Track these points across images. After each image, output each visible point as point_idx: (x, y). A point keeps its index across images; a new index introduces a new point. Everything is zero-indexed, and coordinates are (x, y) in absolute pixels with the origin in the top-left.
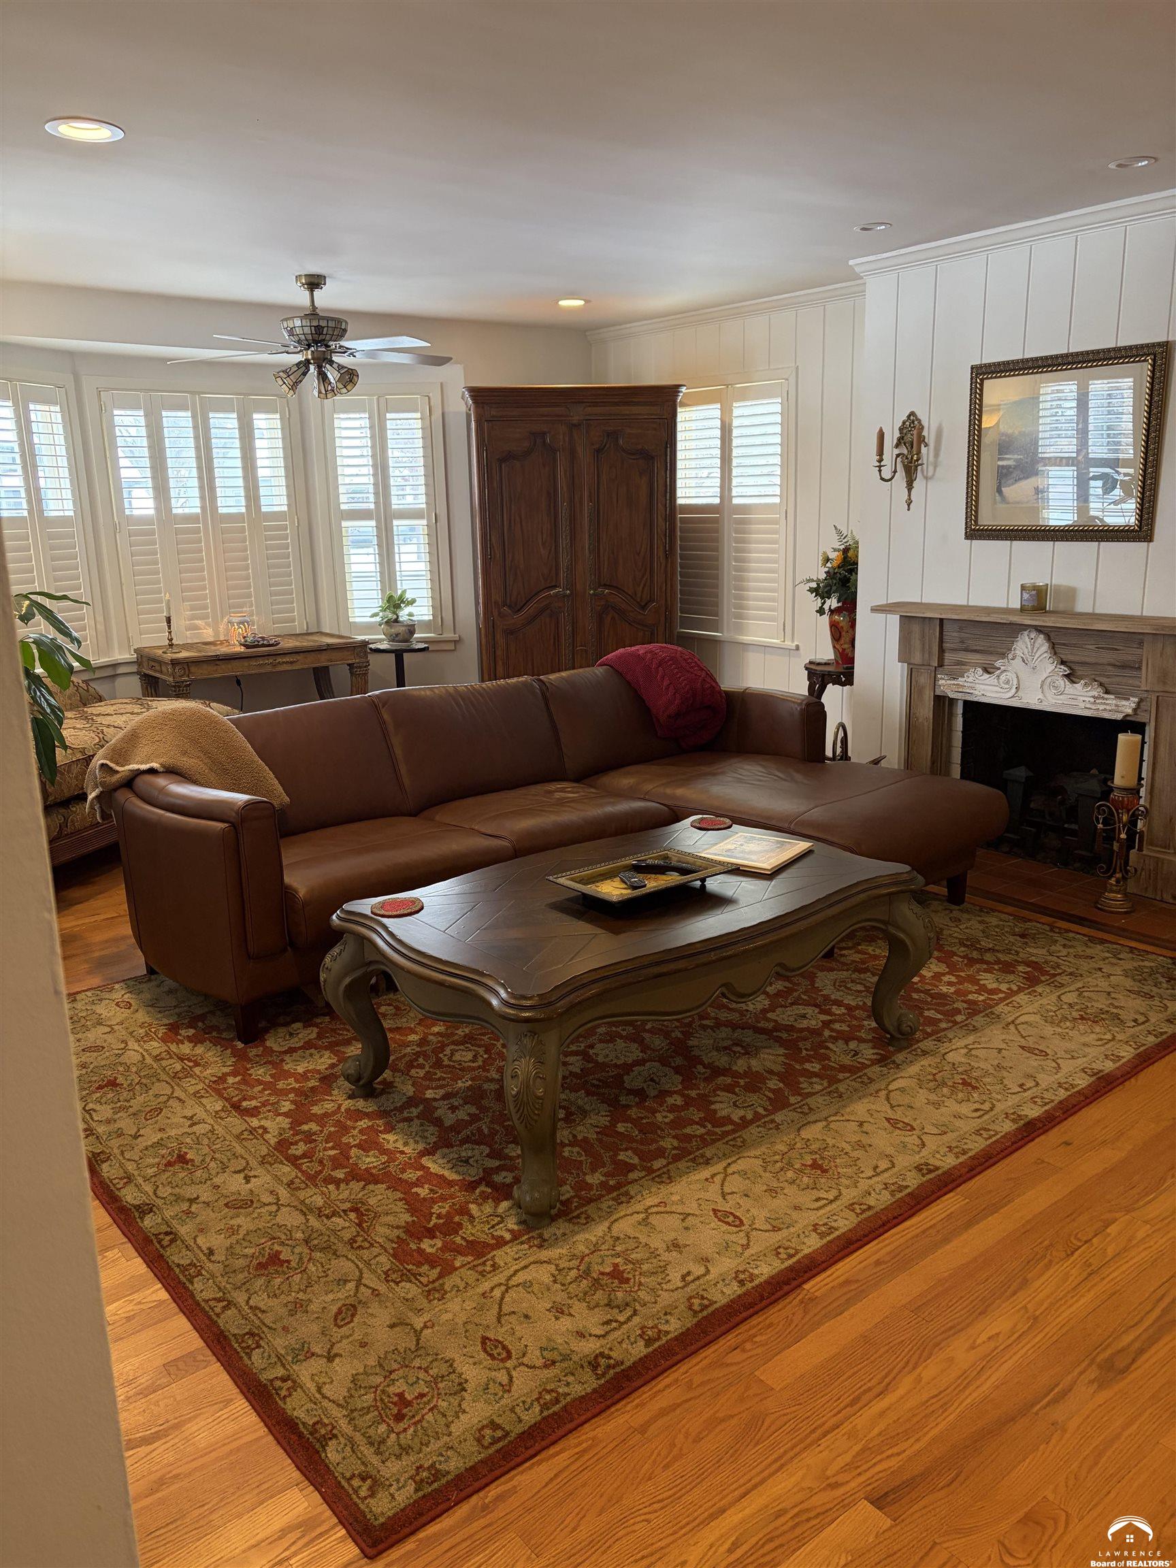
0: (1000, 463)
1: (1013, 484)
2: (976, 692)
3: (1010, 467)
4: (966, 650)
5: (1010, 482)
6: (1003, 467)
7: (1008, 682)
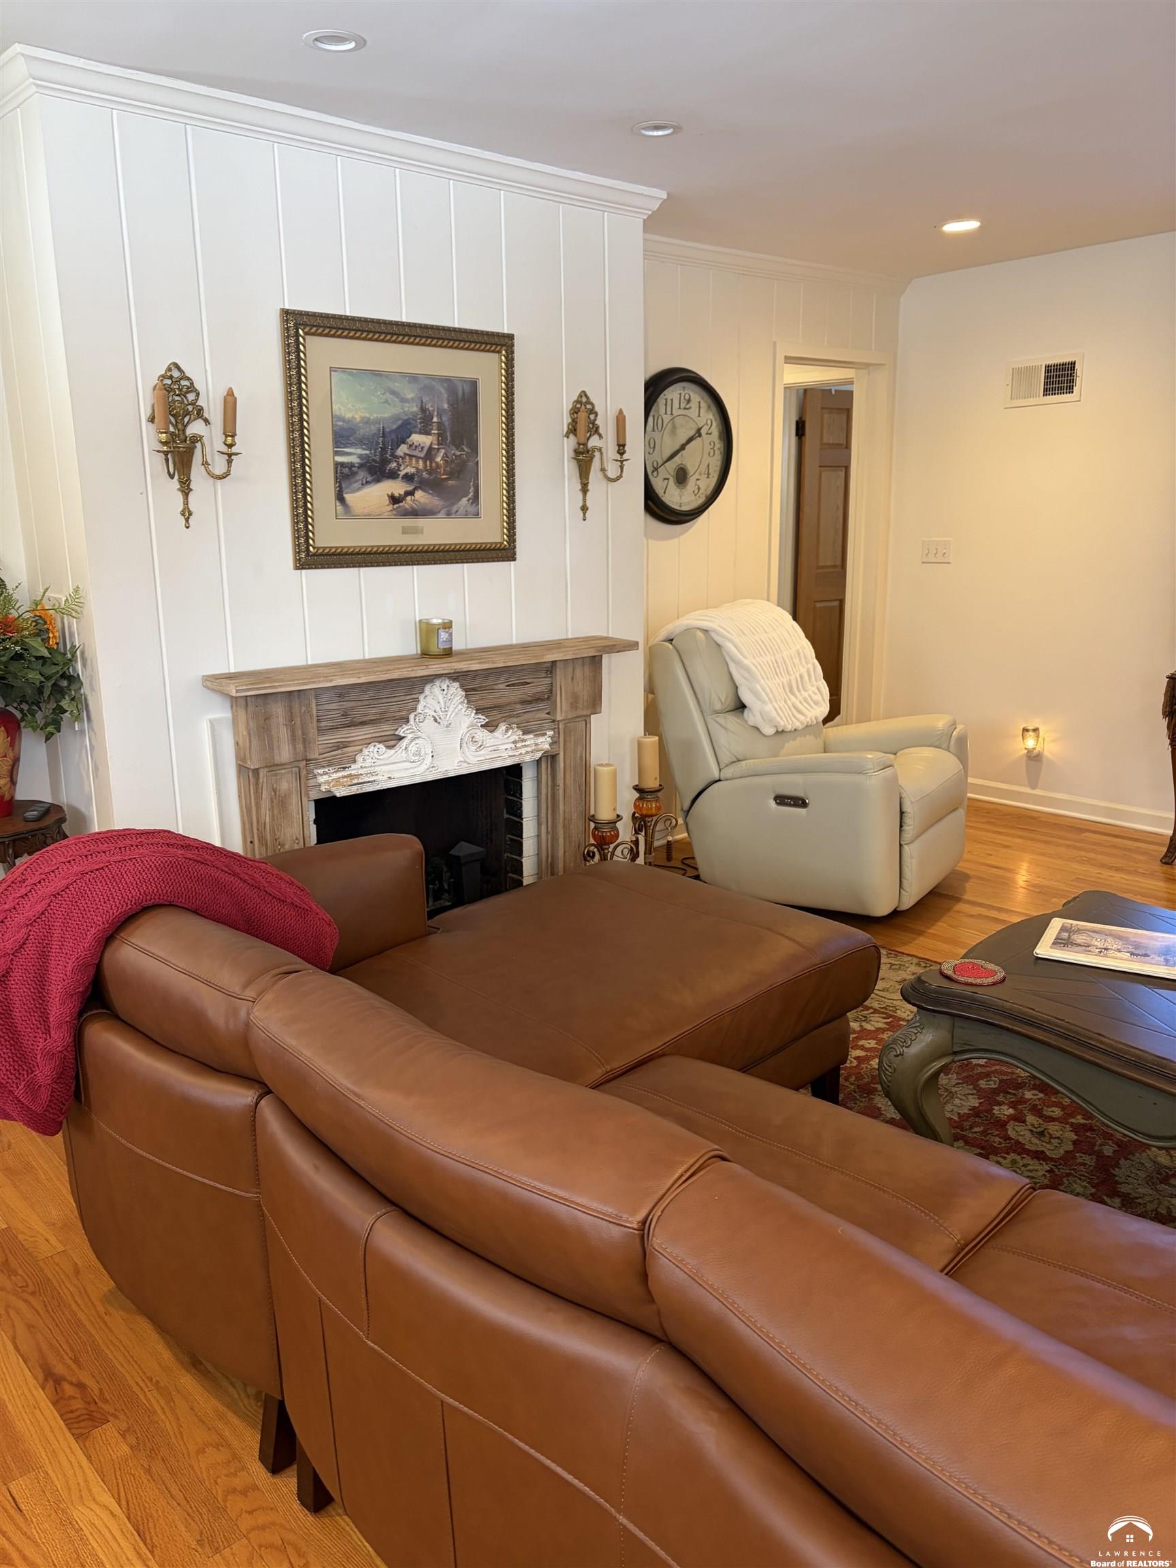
0: (339, 459)
1: (359, 490)
2: (379, 778)
3: (351, 466)
4: (353, 725)
5: (356, 485)
6: (342, 465)
7: (418, 753)
